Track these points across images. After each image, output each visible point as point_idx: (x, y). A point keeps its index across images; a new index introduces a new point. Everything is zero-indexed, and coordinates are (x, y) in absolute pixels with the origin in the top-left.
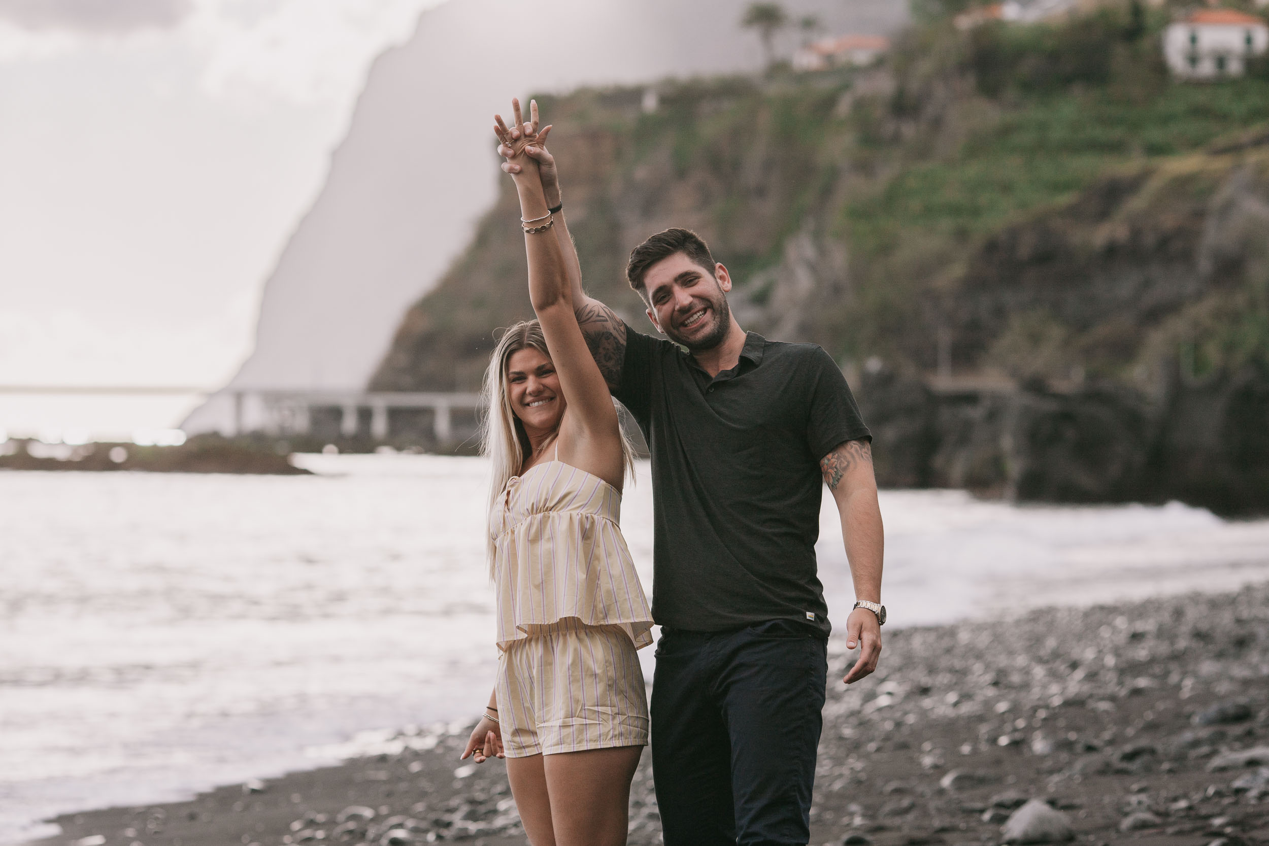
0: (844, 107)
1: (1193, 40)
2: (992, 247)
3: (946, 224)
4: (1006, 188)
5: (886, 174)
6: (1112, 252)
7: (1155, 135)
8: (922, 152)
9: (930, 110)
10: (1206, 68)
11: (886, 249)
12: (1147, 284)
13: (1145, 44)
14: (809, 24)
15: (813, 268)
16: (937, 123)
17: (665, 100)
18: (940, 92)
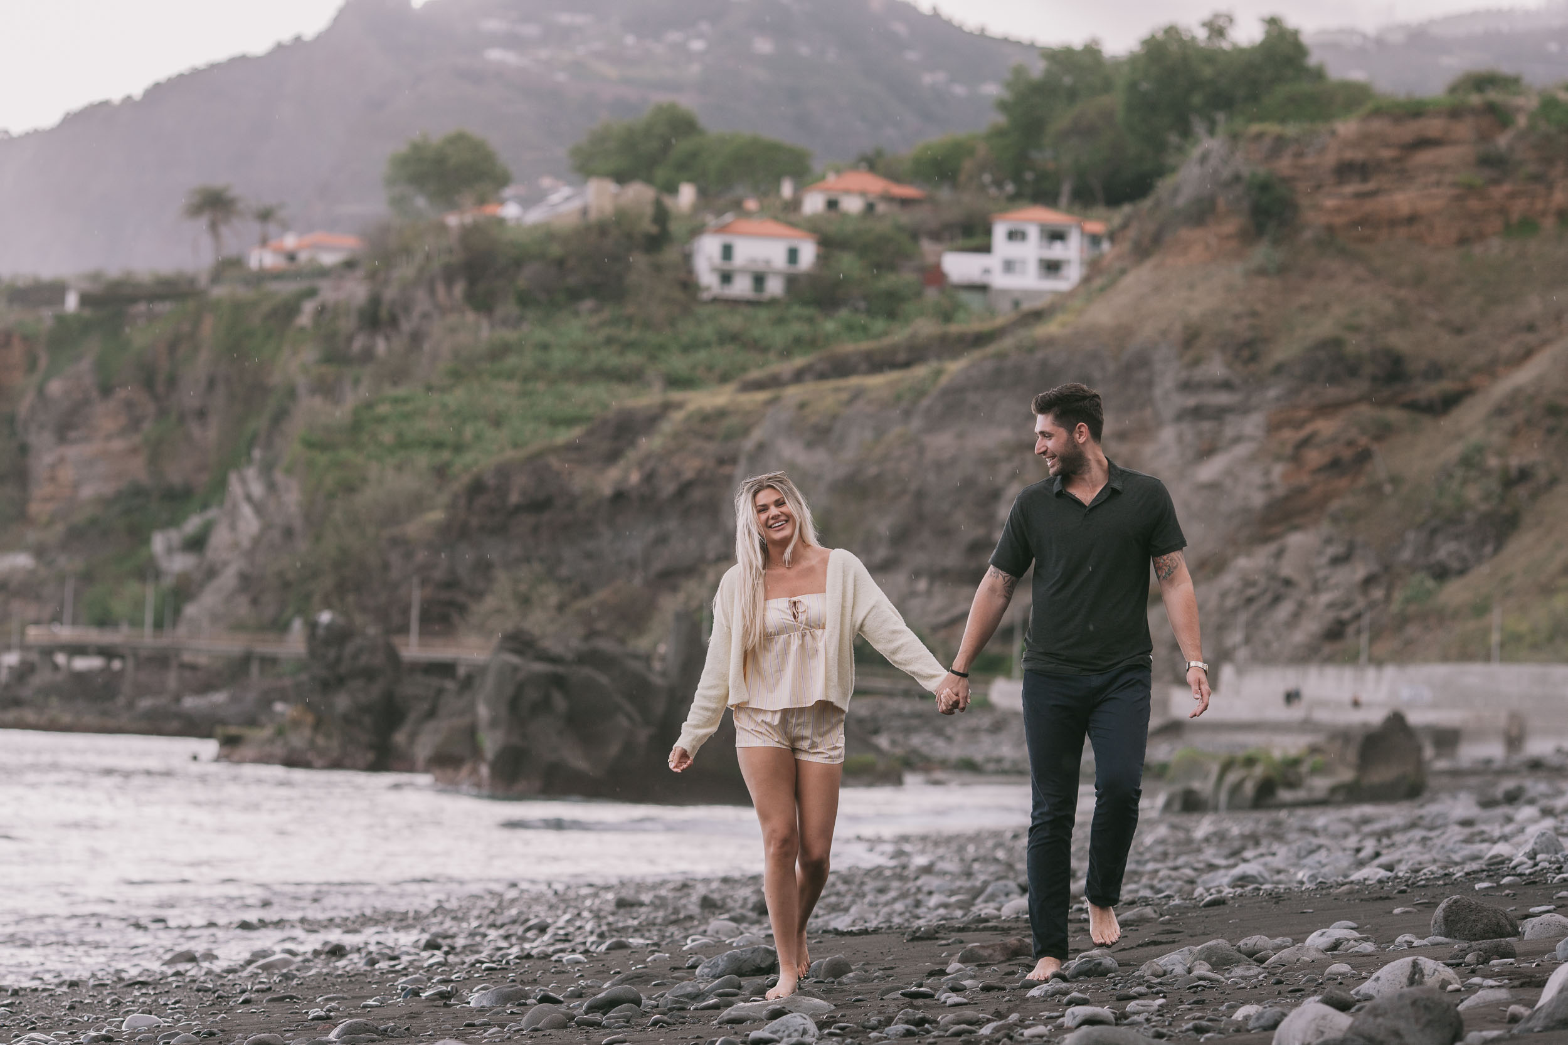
0: (305, 318)
1: (727, 252)
2: (477, 488)
3: (423, 459)
4: (497, 421)
5: (351, 399)
6: (619, 497)
7: (678, 363)
8: (398, 376)
9: (406, 326)
10: (742, 287)
11: (350, 489)
12: (662, 540)
13: (671, 255)
14: (265, 216)
15: (259, 509)
16: (417, 339)
17: (86, 300)
18: (422, 301)
